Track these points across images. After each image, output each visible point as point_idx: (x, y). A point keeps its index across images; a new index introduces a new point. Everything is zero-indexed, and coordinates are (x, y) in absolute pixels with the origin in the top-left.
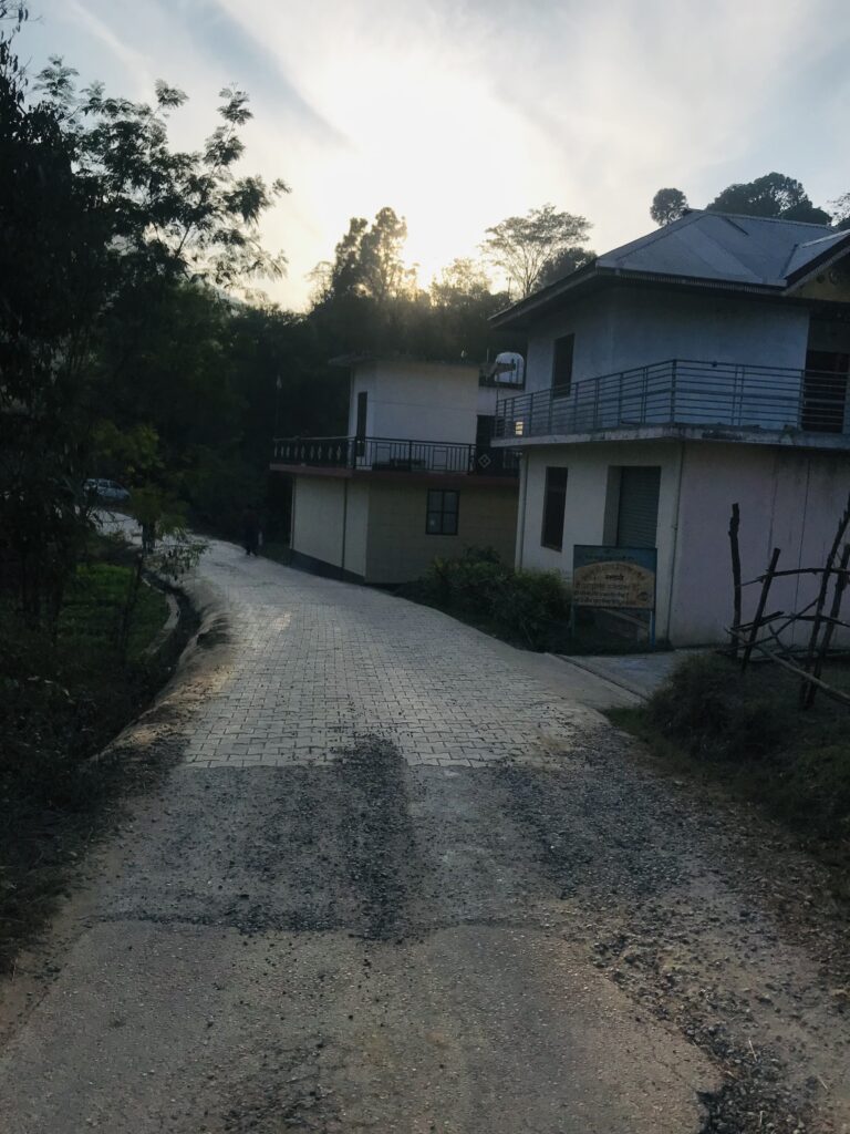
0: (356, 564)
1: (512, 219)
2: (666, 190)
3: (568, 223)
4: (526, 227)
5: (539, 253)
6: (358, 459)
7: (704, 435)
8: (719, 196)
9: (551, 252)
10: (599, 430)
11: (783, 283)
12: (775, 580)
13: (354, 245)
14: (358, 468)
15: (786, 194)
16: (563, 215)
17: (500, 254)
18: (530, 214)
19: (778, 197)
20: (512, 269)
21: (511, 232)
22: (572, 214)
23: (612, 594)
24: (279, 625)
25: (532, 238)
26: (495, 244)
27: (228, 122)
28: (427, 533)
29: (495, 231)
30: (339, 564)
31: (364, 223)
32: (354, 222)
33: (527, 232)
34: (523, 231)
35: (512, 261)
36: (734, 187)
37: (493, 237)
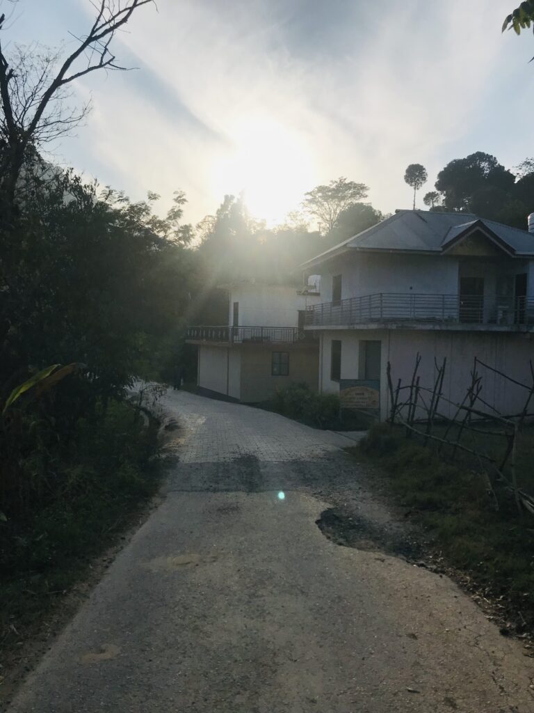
0: (235, 393)
1: (320, 186)
2: (413, 165)
3: (355, 188)
4: (330, 191)
5: (338, 205)
6: (235, 337)
7: (397, 327)
8: (446, 166)
9: (344, 205)
10: (352, 324)
11: (441, 249)
12: (400, 391)
13: (227, 210)
14: (235, 342)
15: (487, 164)
16: (351, 183)
17: (314, 207)
18: (331, 183)
19: (482, 166)
20: (322, 216)
21: (320, 194)
22: (356, 182)
23: (359, 402)
24: (201, 421)
25: (333, 197)
26: (311, 201)
27: (178, 204)
28: (273, 374)
29: (310, 194)
30: (225, 393)
31: (232, 197)
32: (226, 197)
33: (330, 194)
34: (327, 193)
35: (321, 211)
36: (455, 161)
37: (309, 197)
